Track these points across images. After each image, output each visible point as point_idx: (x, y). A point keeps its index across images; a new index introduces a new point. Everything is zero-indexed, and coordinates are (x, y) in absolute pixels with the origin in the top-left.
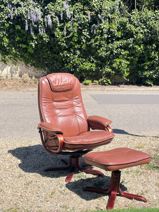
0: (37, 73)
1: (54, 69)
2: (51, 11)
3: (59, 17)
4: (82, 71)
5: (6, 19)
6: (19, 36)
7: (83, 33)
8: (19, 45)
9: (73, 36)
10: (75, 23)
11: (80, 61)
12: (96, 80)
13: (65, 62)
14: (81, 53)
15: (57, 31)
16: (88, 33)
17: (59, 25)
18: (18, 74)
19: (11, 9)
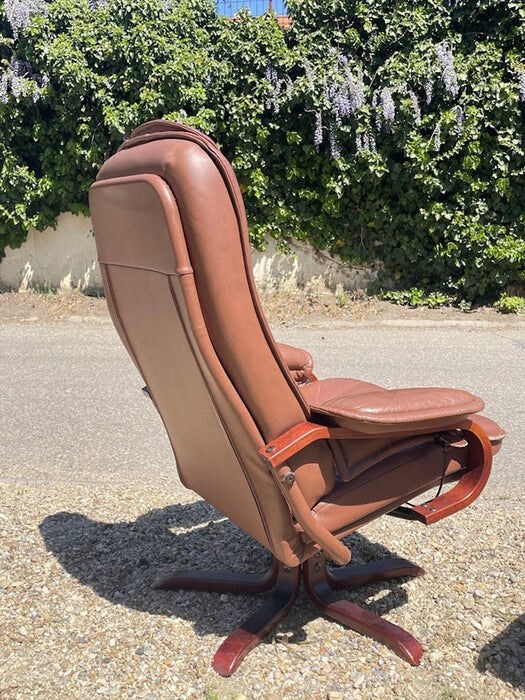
0: (348, 276)
1: (402, 261)
2: (397, 76)
3: (421, 94)
4: (493, 265)
5: (259, 116)
6: (299, 166)
7: (500, 139)
8: (297, 194)
9: (464, 153)
10: (473, 110)
11: (487, 234)
13: (436, 239)
14: (491, 209)
15: (412, 140)
16: (516, 142)
17: (419, 122)
18: (293, 281)
19: (275, 85)
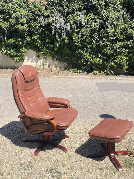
0: (60, 65)
1: (72, 62)
2: (71, 20)
3: (77, 24)
4: (92, 64)
5: (39, 27)
6: (49, 39)
7: (94, 36)
8: (48, 45)
9: (86, 38)
10: (88, 29)
11: (91, 57)
12: (102, 71)
13: (80, 57)
14: (92, 51)
15: (74, 35)
16: (97, 36)
17: (76, 31)
18: (47, 66)
19: (43, 19)
